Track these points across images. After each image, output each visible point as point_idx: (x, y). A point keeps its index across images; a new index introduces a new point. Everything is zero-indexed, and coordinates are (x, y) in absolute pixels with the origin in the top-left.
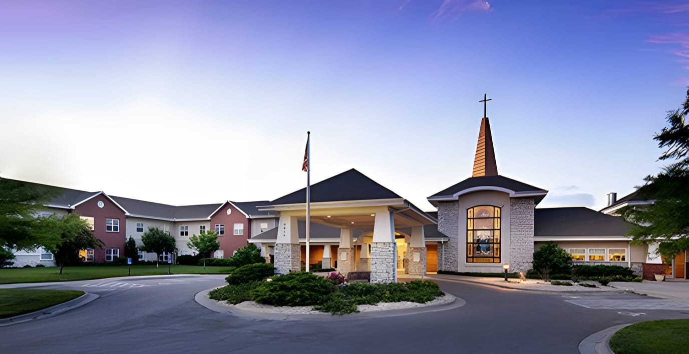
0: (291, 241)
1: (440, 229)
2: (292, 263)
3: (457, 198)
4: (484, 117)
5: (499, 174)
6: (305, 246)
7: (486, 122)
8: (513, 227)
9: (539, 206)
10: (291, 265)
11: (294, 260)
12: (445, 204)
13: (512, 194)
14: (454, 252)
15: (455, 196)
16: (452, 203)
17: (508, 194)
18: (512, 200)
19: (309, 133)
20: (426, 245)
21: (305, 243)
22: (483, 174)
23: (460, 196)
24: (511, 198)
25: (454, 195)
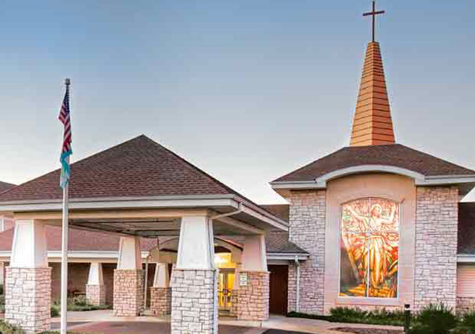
0: (35, 263)
1: (293, 239)
2: (36, 302)
3: (323, 185)
4: (371, 41)
5: (397, 142)
6: (59, 264)
7: (375, 50)
8: (420, 236)
9: (466, 199)
10: (33, 304)
11: (38, 295)
12: (303, 195)
13: (420, 179)
14: (319, 280)
15: (321, 182)
16: (314, 194)
17: (413, 179)
18: (419, 190)
19: (68, 84)
20: (270, 267)
21: (60, 258)
22: (370, 143)
23: (328, 182)
24: (417, 186)
25: (318, 180)
